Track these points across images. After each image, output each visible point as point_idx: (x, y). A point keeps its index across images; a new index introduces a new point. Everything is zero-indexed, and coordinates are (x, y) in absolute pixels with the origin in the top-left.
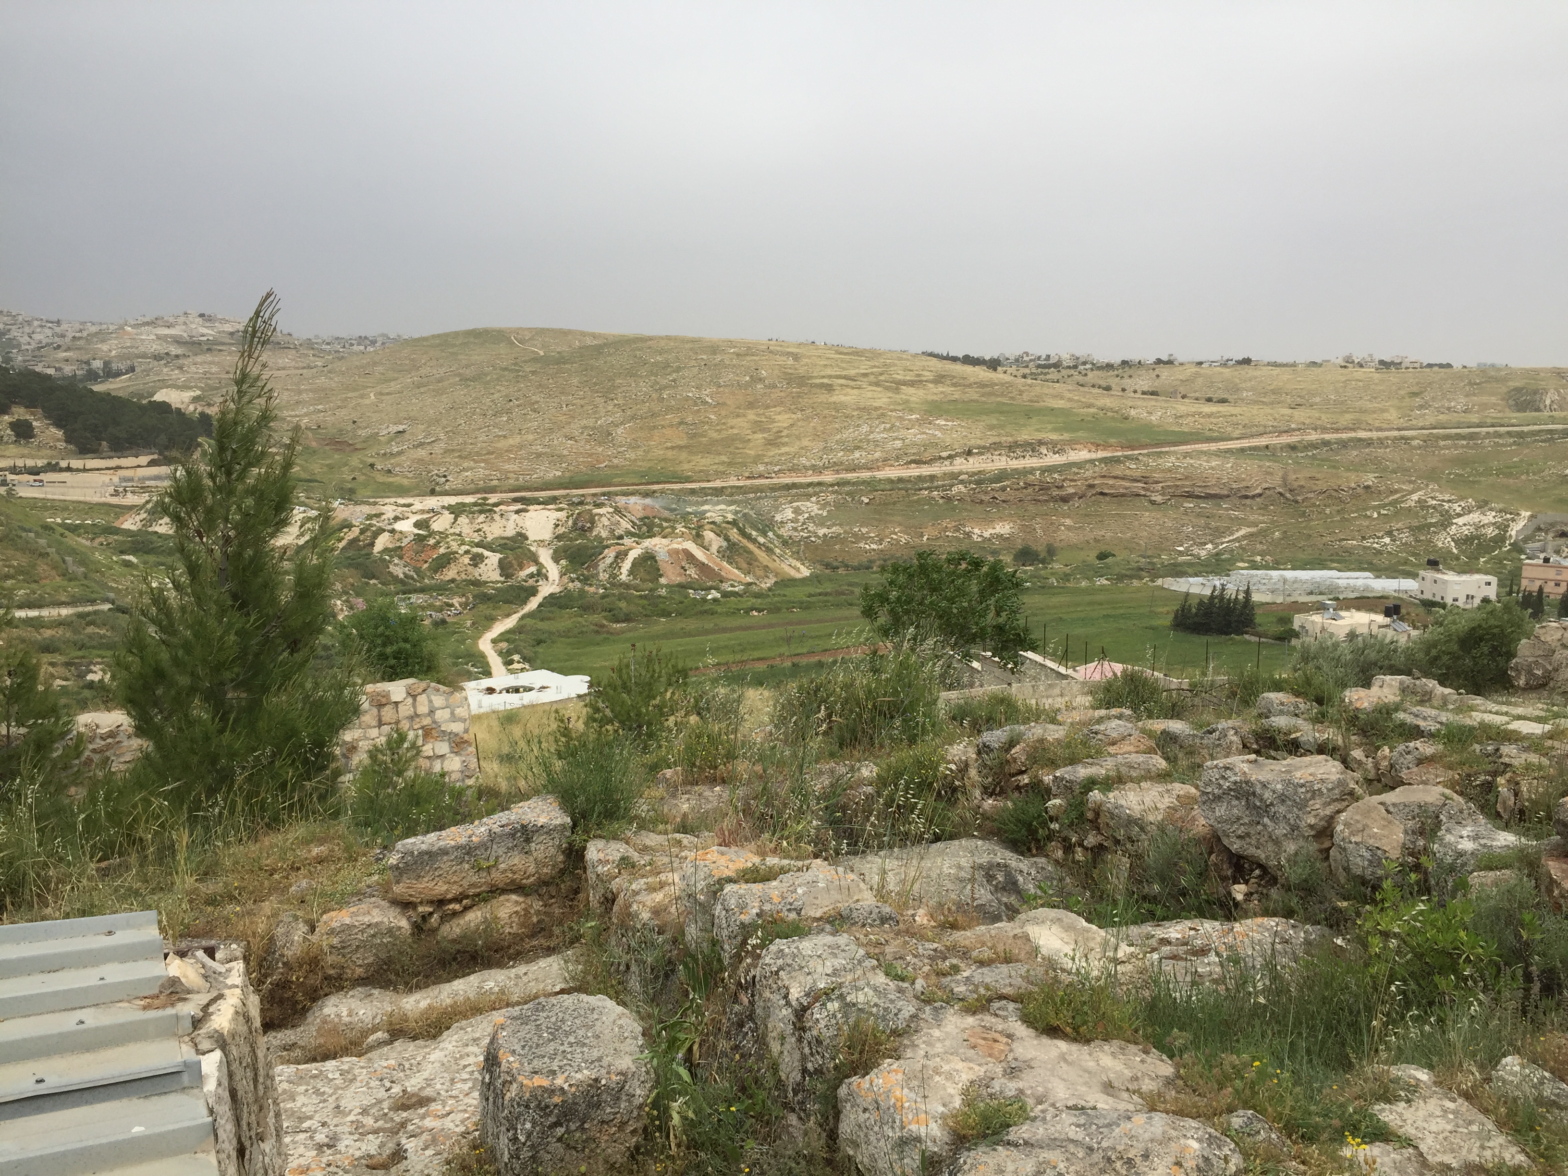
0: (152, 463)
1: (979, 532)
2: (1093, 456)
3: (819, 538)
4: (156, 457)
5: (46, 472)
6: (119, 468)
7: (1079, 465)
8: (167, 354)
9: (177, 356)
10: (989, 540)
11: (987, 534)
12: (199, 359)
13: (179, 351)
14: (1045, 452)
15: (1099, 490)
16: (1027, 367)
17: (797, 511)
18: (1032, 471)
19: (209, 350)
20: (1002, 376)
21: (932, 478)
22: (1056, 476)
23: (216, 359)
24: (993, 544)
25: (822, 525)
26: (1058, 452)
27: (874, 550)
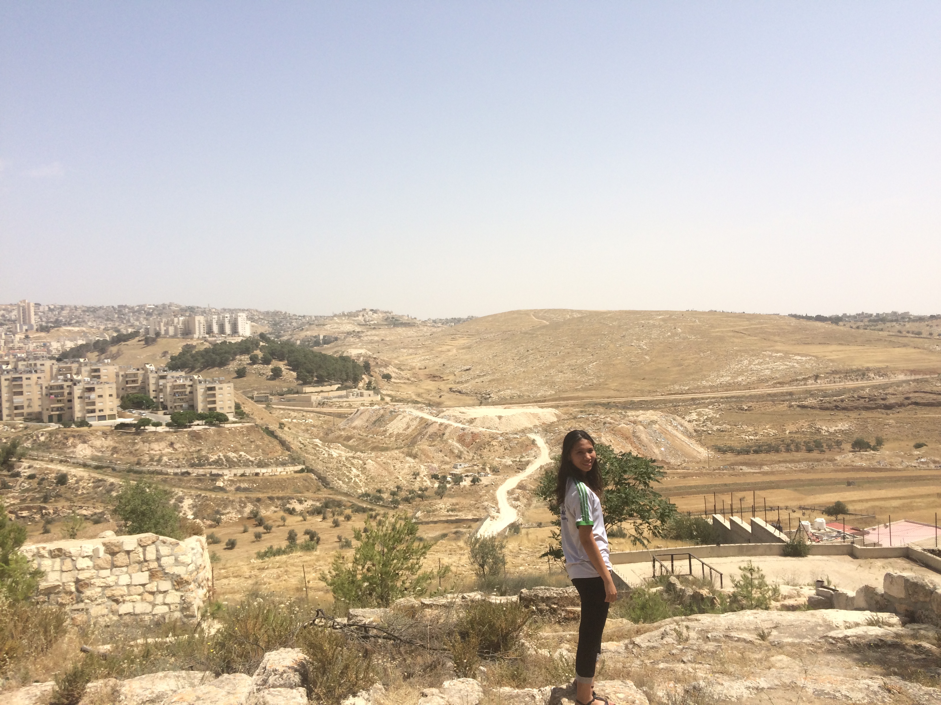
0: (338, 389)
1: (826, 429)
2: (909, 378)
3: (714, 431)
4: (340, 385)
5: (287, 394)
6: (322, 391)
7: (899, 384)
8: (354, 331)
9: (358, 332)
10: (834, 434)
11: (832, 430)
12: (369, 333)
13: (360, 330)
14: (873, 375)
15: (913, 400)
16: (862, 321)
17: (699, 414)
18: (863, 388)
19: (374, 328)
20: (842, 328)
21: (791, 394)
22: (881, 391)
23: (377, 333)
24: (837, 437)
25: (716, 424)
26: (882, 376)
27: (752, 440)
